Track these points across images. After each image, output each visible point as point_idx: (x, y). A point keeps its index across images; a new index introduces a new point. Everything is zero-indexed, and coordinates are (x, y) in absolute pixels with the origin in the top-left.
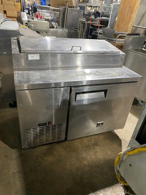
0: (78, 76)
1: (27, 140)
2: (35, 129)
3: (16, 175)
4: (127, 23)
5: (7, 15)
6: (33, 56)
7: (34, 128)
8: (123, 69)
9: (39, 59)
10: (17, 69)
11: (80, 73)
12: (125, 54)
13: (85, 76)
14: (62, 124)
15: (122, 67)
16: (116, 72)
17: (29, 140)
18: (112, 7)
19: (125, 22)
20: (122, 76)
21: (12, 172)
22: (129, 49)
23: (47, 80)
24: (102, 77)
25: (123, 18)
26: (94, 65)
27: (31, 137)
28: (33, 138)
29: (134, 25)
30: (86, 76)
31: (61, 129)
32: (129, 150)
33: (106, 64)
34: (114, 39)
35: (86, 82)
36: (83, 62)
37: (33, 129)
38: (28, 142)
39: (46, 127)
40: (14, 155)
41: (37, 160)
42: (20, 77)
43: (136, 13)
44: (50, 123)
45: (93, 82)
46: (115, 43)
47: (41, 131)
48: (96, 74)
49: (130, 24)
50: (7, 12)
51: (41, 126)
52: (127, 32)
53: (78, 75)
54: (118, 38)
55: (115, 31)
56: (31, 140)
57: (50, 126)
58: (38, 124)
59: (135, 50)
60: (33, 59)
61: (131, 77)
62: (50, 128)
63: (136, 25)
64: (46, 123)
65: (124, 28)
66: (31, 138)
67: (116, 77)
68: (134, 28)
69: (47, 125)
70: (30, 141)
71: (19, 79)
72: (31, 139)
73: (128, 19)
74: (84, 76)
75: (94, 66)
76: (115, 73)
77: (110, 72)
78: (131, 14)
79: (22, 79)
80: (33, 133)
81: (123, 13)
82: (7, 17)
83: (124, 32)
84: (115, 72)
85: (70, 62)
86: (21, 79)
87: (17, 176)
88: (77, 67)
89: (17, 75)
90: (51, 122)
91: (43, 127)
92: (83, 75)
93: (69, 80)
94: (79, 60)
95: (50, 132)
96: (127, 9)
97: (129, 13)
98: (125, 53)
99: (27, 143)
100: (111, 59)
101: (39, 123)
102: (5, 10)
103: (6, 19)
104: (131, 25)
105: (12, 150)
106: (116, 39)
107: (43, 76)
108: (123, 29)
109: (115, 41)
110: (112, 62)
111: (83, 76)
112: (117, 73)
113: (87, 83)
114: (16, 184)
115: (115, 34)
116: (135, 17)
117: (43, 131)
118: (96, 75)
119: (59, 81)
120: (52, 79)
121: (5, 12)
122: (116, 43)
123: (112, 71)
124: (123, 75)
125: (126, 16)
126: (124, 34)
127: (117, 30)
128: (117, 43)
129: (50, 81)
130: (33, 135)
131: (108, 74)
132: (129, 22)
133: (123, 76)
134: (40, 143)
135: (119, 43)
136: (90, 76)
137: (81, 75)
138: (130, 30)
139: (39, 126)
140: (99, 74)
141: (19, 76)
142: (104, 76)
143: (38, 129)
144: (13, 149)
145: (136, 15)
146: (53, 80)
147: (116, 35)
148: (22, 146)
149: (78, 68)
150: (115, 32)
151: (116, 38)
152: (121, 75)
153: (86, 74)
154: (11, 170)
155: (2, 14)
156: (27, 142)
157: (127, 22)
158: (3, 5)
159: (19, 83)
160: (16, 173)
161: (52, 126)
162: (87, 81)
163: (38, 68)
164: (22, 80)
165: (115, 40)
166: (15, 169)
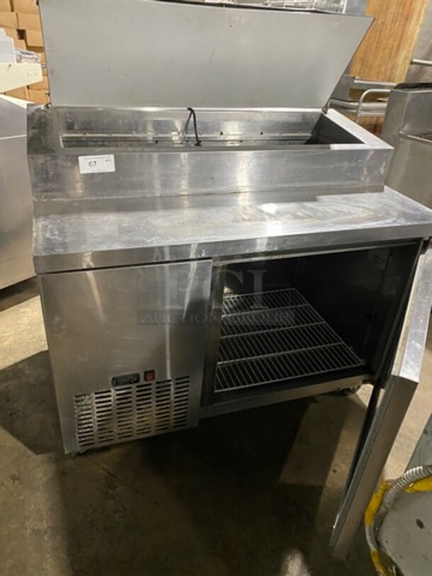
0: (238, 221)
1: (79, 429)
2: (102, 394)
3: (46, 539)
4: (394, 53)
5: (29, 44)
6: (95, 162)
7: (100, 391)
8: (385, 196)
9: (113, 170)
10: (43, 202)
11: (246, 214)
12: (390, 147)
13: (262, 222)
14: (188, 377)
15: (381, 190)
16: (364, 208)
17: (85, 428)
18: (343, 6)
19: (387, 51)
20: (386, 219)
21: (34, 530)
22: (401, 132)
23: (138, 238)
24: (318, 225)
25: (379, 37)
26: (292, 185)
27: (90, 418)
28: (99, 421)
29: (416, 58)
30: (265, 223)
31: (186, 393)
32: (414, 475)
33: (331, 183)
34: (352, 104)
35: (265, 241)
36: (254, 178)
37: (96, 393)
38: (80, 435)
39: (138, 387)
40: (40, 474)
41: (111, 491)
42: (51, 230)
43: (421, 22)
44: (149, 374)
45: (289, 243)
46: (356, 116)
47: (123, 400)
48: (300, 214)
49: (403, 54)
50: (28, 33)
51: (123, 384)
52: (393, 82)
53: (240, 220)
54: (365, 100)
55: (354, 78)
56: (92, 427)
57: (150, 384)
58: (114, 379)
59: (420, 137)
60: (95, 170)
61: (416, 223)
62: (150, 389)
63: (422, 59)
64: (137, 376)
65: (383, 70)
66: (91, 423)
67: (364, 223)
68: (414, 66)
69: (142, 382)
70: (87, 430)
71: (48, 235)
72: (91, 425)
73: (394, 41)
74: (258, 222)
75: (290, 188)
76: (361, 209)
77: (345, 208)
78: (405, 25)
79: (57, 238)
80: (98, 408)
81: (380, 22)
82: (29, 48)
83: (383, 80)
84: (359, 207)
85: (212, 178)
86: (55, 235)
87: (48, 543)
88: (237, 193)
89: (43, 222)
90: (153, 372)
91: (130, 388)
92: (254, 220)
93: (210, 235)
94: (242, 169)
95: (150, 403)
96: (393, 9)
97: (398, 23)
98: (393, 146)
99: (80, 437)
100: (346, 164)
101: (116, 376)
102: (20, 28)
103: (23, 53)
104: (406, 58)
105: (35, 457)
106: (357, 104)
107: (125, 225)
108: (378, 73)
109: (355, 111)
110: (349, 174)
111: (254, 223)
112: (368, 209)
113: (268, 244)
114: (43, 569)
115: (354, 87)
116: (417, 31)
117: (129, 400)
118: (296, 217)
119: (176, 241)
120: (155, 236)
121: (22, 34)
122: (359, 115)
123: (352, 204)
124: (389, 218)
125: (387, 31)
126: (383, 87)
127: (359, 74)
128: (361, 117)
129: (148, 241)
130: (98, 412)
131: (339, 213)
132: (398, 48)
133: (388, 221)
134: (120, 438)
135: (365, 117)
136: (279, 222)
137: (249, 220)
138: (402, 76)
139: (117, 384)
140: (306, 215)
141: (50, 226)
142: (325, 222)
143: (113, 393)
144: (37, 453)
145: (421, 26)
146: (157, 238)
147: (358, 90)
148: (65, 448)
149: (241, 197)
150: (356, 81)
151: (358, 101)
152: (380, 215)
153: (266, 217)
154: (28, 521)
155: (12, 40)
156: (78, 436)
157: (391, 49)
158: (14, 13)
159: (46, 249)
160: (46, 533)
161: (158, 383)
162: (270, 238)
163: (110, 198)
164: (57, 240)
165: (356, 108)
166: (42, 521)
